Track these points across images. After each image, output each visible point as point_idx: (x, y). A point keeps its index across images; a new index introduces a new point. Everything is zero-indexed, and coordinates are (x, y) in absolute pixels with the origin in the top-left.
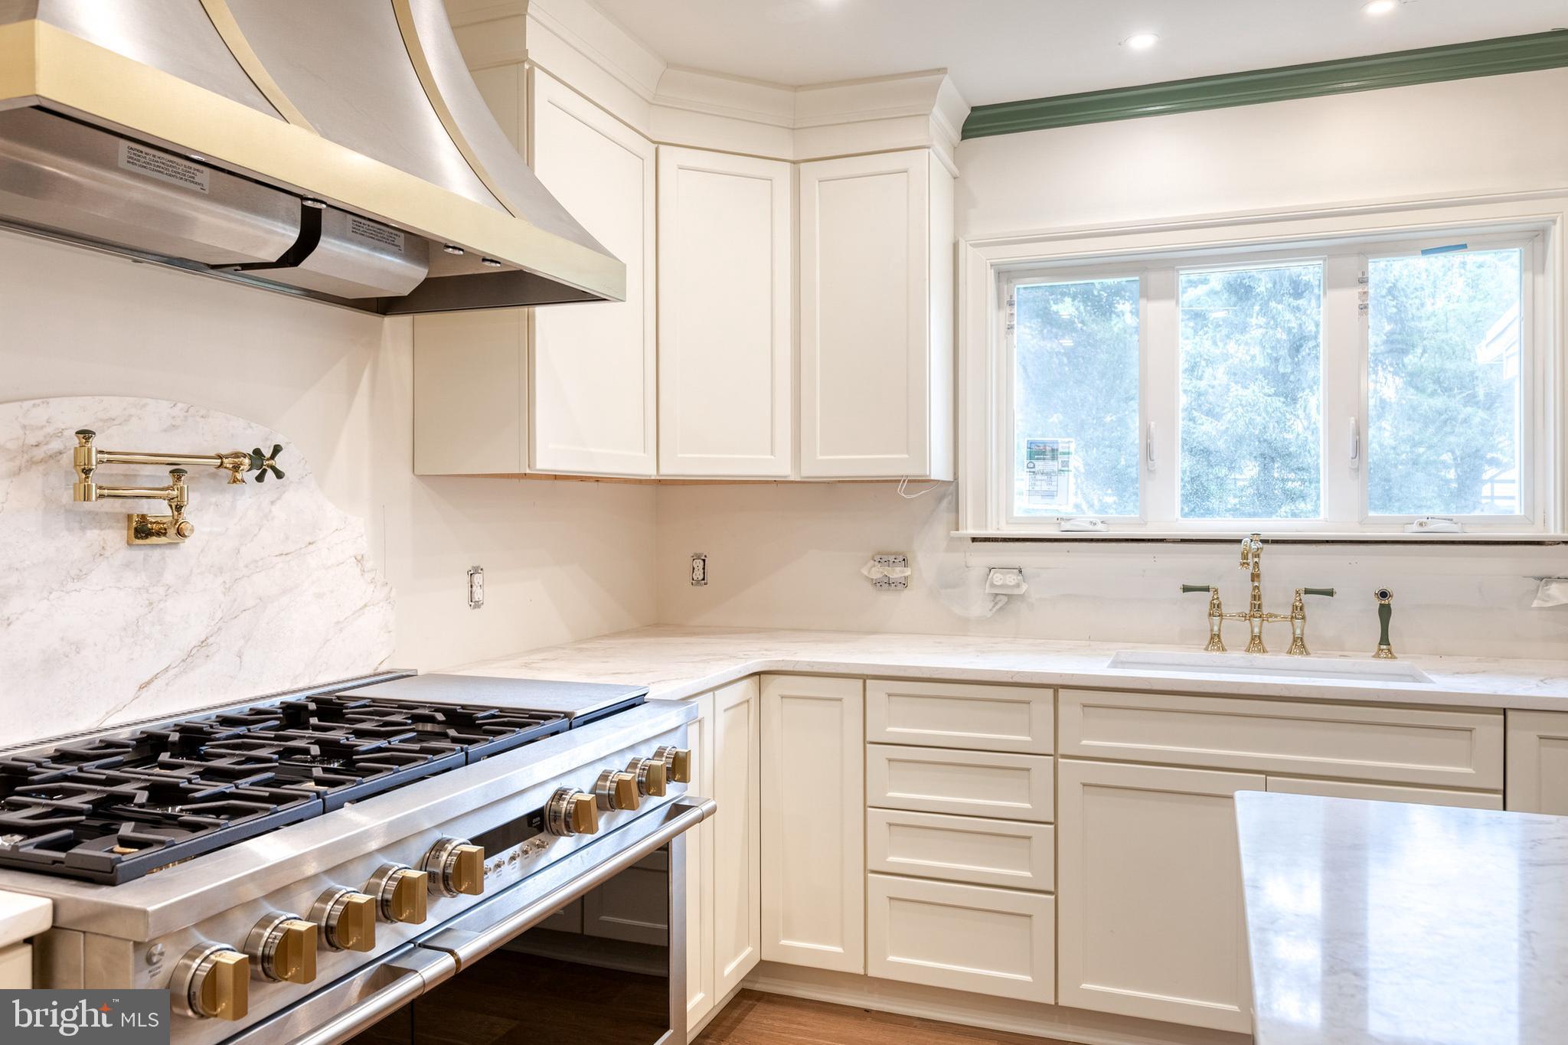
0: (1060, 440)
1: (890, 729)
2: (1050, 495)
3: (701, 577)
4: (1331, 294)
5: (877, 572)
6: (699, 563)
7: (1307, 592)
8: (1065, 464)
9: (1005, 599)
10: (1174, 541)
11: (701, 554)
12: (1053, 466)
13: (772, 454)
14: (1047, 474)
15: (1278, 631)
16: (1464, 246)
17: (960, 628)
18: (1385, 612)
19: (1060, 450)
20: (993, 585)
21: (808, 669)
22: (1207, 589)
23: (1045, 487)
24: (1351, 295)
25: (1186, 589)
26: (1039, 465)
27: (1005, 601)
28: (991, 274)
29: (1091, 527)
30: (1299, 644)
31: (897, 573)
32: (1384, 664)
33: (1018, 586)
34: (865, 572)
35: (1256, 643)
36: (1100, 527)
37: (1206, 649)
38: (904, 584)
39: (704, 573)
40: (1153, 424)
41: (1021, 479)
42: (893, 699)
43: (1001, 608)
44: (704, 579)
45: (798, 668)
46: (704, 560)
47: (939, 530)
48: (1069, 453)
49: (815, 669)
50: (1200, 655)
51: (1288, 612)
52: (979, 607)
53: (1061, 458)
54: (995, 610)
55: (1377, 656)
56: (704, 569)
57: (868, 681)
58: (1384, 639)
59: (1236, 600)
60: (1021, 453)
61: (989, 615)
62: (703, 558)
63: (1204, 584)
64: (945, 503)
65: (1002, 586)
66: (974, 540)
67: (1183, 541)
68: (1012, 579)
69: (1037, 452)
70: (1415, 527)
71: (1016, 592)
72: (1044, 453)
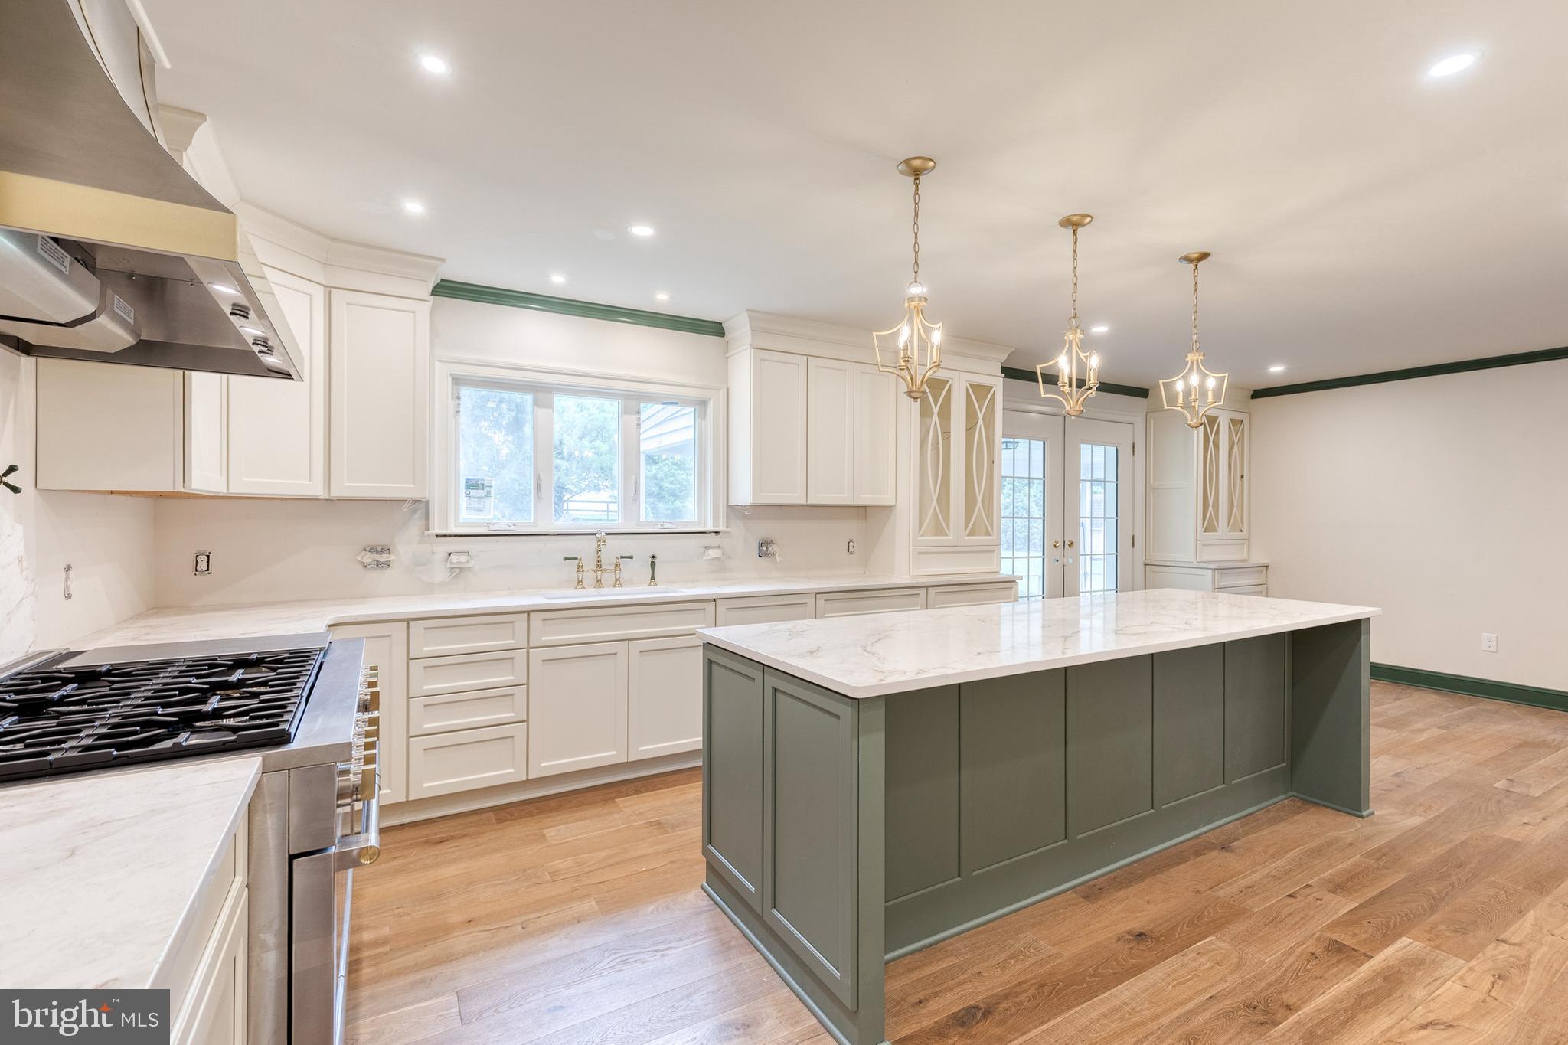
0: (485, 478)
1: (425, 649)
2: (480, 510)
3: (206, 568)
4: (624, 416)
5: (369, 558)
6: (203, 559)
7: (622, 557)
8: (489, 492)
9: (459, 570)
10: (554, 535)
11: (205, 552)
12: (482, 493)
13: (310, 481)
14: (477, 498)
15: (608, 577)
16: (677, 403)
17: (429, 589)
18: (653, 565)
19: (485, 485)
20: (451, 563)
21: (367, 619)
22: (576, 558)
23: (476, 505)
24: (634, 418)
25: (566, 559)
26: (473, 492)
27: (458, 572)
28: (450, 378)
29: (509, 528)
30: (618, 582)
31: (383, 558)
32: (653, 588)
33: (468, 562)
34: (359, 558)
35: (598, 582)
36: (513, 527)
37: (576, 588)
38: (388, 564)
39: (208, 566)
40: (541, 473)
41: (464, 501)
42: (427, 630)
43: (456, 576)
44: (208, 570)
45: (359, 620)
46: (208, 556)
47: (414, 529)
48: (491, 486)
49: (373, 619)
50: (572, 592)
51: (613, 567)
52: (440, 574)
53: (486, 489)
54: (451, 577)
55: (650, 585)
56: (208, 562)
57: (411, 622)
58: (653, 577)
59: (589, 564)
60: (463, 485)
61: (448, 580)
62: (208, 554)
63: (575, 556)
64: (417, 515)
65: (457, 563)
66: (437, 536)
67: (558, 534)
68: (463, 558)
69: (473, 485)
70: (659, 527)
71: (466, 566)
72: (477, 485)
